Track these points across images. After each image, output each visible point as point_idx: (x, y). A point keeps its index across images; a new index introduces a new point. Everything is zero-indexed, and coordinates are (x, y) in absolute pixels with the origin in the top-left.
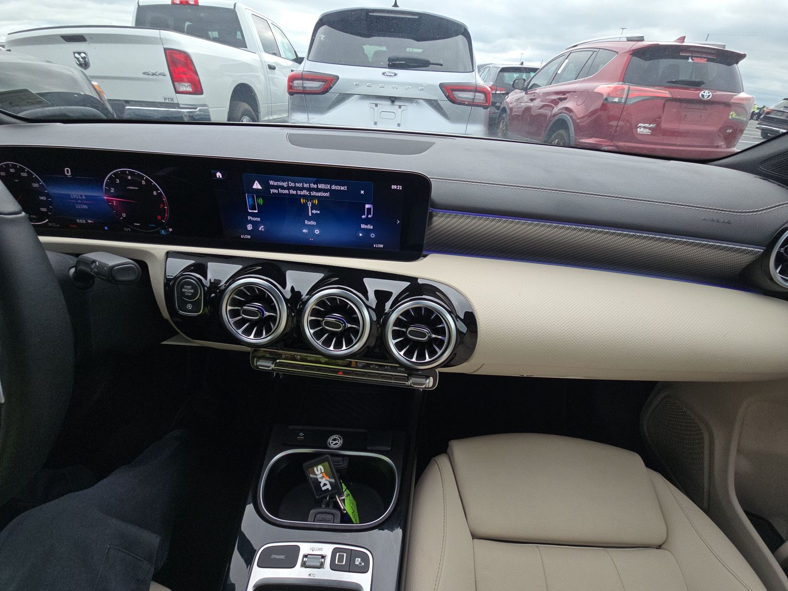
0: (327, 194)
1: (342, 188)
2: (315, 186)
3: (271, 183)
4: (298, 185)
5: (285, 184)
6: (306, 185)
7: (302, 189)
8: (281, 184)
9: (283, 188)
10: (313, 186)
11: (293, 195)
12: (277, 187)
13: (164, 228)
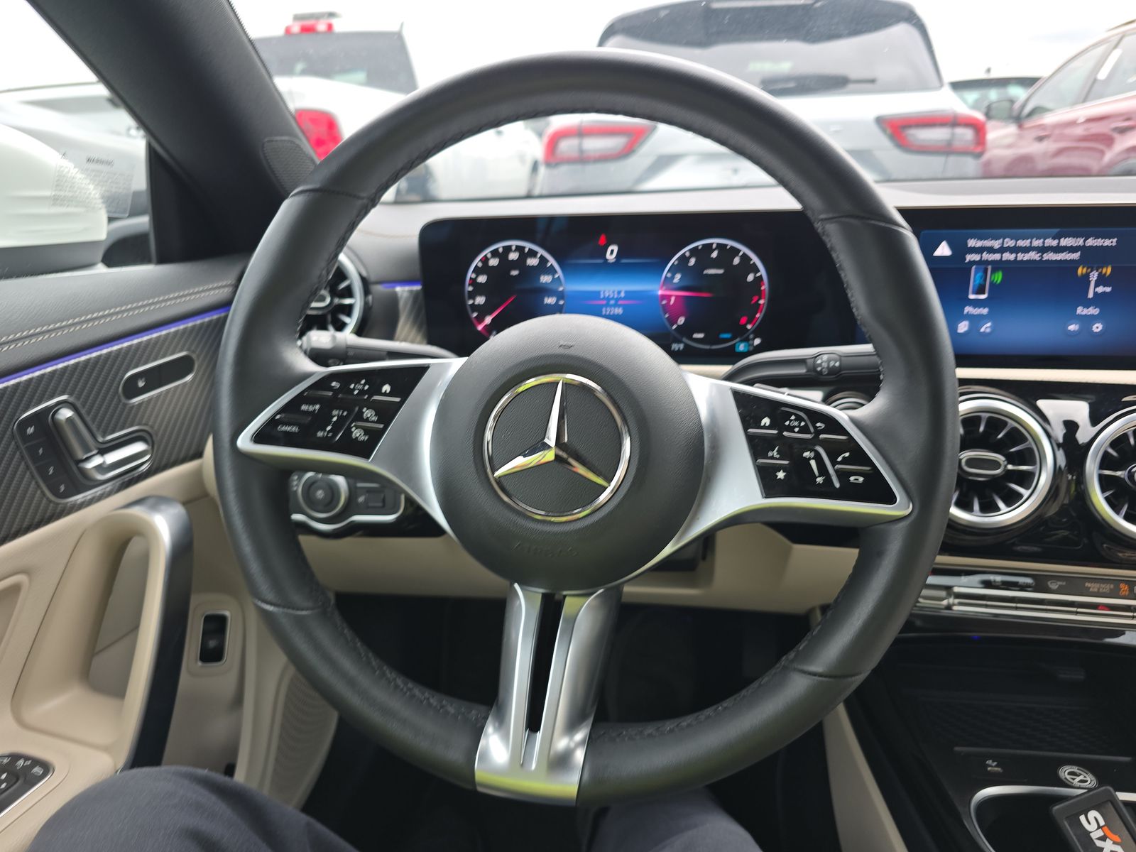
0: (1076, 256)
1: (1107, 242)
2: (1055, 243)
3: (972, 243)
4: (1021, 243)
5: (996, 244)
6: (1037, 243)
7: (1026, 250)
8: (988, 243)
9: (991, 250)
10: (1050, 242)
11: (1008, 262)
12: (980, 250)
13: (746, 340)
